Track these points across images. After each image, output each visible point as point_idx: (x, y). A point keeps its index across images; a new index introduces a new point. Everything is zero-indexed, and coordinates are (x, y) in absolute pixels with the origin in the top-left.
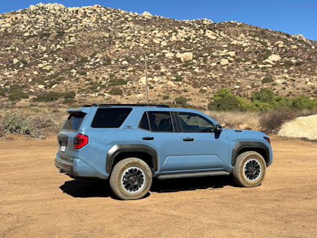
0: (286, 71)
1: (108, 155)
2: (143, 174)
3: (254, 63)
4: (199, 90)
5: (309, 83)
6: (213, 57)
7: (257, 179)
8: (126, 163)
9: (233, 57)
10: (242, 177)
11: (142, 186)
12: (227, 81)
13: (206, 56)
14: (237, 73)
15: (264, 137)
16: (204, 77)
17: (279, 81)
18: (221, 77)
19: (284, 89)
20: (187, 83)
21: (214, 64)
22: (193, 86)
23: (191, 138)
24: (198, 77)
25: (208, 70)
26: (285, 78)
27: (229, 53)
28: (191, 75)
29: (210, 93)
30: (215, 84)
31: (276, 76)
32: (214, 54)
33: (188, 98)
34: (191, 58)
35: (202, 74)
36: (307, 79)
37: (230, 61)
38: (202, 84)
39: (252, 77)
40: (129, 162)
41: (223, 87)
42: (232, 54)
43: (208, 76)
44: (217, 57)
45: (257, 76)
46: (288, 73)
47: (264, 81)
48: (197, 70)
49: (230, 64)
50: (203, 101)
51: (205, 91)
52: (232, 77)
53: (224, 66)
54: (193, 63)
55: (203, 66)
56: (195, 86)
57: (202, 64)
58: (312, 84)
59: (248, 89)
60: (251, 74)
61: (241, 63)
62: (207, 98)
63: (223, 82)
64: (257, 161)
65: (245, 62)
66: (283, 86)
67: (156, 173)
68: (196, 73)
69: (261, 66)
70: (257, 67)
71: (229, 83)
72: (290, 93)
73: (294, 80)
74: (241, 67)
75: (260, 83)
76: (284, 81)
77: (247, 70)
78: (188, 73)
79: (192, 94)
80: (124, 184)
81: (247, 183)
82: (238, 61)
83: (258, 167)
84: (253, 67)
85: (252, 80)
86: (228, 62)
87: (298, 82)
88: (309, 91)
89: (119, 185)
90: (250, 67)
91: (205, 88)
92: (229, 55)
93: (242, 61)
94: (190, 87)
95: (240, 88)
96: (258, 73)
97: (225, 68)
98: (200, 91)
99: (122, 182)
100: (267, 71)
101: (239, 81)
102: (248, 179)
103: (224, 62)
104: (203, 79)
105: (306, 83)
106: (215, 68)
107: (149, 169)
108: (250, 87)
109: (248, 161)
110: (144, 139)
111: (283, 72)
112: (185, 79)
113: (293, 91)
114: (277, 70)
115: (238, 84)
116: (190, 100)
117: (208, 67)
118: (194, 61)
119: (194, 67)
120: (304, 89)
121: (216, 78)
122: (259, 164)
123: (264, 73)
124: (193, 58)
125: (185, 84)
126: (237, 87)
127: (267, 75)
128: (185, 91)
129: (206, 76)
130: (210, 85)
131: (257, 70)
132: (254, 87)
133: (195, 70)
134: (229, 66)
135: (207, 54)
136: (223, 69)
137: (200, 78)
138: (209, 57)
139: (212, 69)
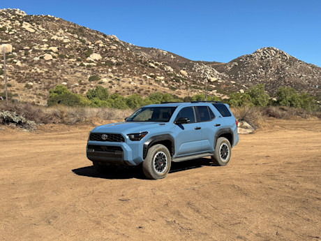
0: (110, 70)
3: (78, 60)
4: (24, 85)
5: (132, 83)
6: (35, 51)
9: (56, 53)
12: (53, 77)
13: (27, 50)
14: (63, 70)
16: (28, 71)
17: (105, 80)
18: (47, 72)
19: (111, 87)
20: (10, 77)
21: (37, 59)
22: (17, 80)
24: (22, 72)
25: (32, 64)
26: (111, 77)
27: (51, 48)
28: (13, 69)
29: (37, 89)
30: (42, 80)
31: (101, 75)
32: (36, 48)
33: (13, 93)
34: (11, 51)
35: (25, 68)
36: (131, 80)
37: (54, 57)
38: (27, 79)
39: (78, 74)
41: (50, 83)
42: (55, 49)
43: (33, 70)
44: (39, 51)
45: (84, 74)
46: (113, 72)
47: (91, 79)
48: (19, 63)
49: (54, 59)
50: (31, 97)
51: (31, 87)
52: (58, 73)
53: (48, 61)
54: (13, 56)
55: (25, 60)
56: (20, 80)
57: (24, 58)
58: (135, 84)
59: (76, 86)
60: (77, 71)
61: (66, 59)
62: (35, 94)
63: (50, 77)
65: (69, 58)
66: (110, 84)
68: (18, 67)
69: (86, 64)
70: (82, 65)
71: (56, 79)
72: (117, 91)
73: (118, 80)
74: (66, 63)
75: (87, 81)
76: (110, 80)
77: (72, 67)
78: (9, 66)
79: (18, 89)
82: (62, 57)
84: (78, 64)
85: (78, 78)
86: (52, 58)
87: (123, 81)
88: (133, 90)
90: (75, 64)
91: (31, 84)
92: (51, 51)
93: (66, 57)
94: (13, 82)
95: (67, 85)
96: (84, 71)
97: (49, 63)
98: (25, 87)
100: (92, 70)
101: (66, 78)
103: (48, 57)
104: (27, 74)
105: (130, 83)
106: (38, 62)
108: (78, 84)
111: (107, 71)
112: (8, 73)
113: (118, 90)
114: (102, 69)
115: (66, 80)
116: (16, 95)
117: (30, 61)
118: (14, 53)
119: (15, 61)
120: (128, 88)
121: (42, 73)
123: (90, 71)
124: (13, 51)
125: (8, 79)
126: (65, 83)
127: (93, 74)
128: (9, 86)
129: (30, 71)
130: (35, 80)
131: (83, 67)
132: (81, 84)
133: (17, 64)
134: (54, 62)
135: (28, 48)
136: (48, 65)
137: (24, 73)
138: (31, 51)
139: (36, 64)
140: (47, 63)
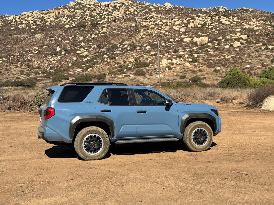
1: (71, 124)
2: (101, 139)
3: (264, 44)
4: (213, 69)
6: (227, 40)
7: (204, 144)
8: (87, 131)
9: (245, 40)
10: (191, 143)
11: (101, 149)
12: (239, 61)
13: (220, 40)
14: (249, 54)
15: (211, 110)
16: (217, 58)
18: (233, 57)
20: (202, 64)
21: (227, 47)
22: (208, 66)
23: (144, 110)
24: (213, 59)
25: (222, 51)
27: (241, 36)
28: (206, 57)
29: (223, 72)
30: (228, 64)
32: (228, 37)
33: (202, 77)
34: (207, 42)
35: (216, 55)
37: (242, 44)
38: (216, 65)
39: (262, 57)
40: (89, 130)
41: (235, 66)
42: (244, 37)
43: (222, 57)
44: (230, 40)
45: (268, 57)
47: (273, 61)
48: (211, 52)
49: (242, 46)
50: (217, 80)
51: (219, 71)
52: (243, 57)
53: (237, 48)
54: (208, 46)
55: (217, 49)
56: (210, 66)
57: (217, 47)
59: (259, 68)
60: (261, 54)
61: (252, 45)
62: (220, 77)
63: (235, 62)
64: (204, 130)
65: (256, 43)
67: (113, 138)
68: (211, 55)
69: (270, 47)
70: (267, 48)
71: (241, 63)
74: (252, 48)
75: (270, 62)
77: (257, 51)
78: (203, 55)
79: (207, 74)
80: (85, 147)
81: (195, 148)
82: (249, 43)
83: (205, 135)
84: (263, 48)
85: (262, 60)
86: (240, 45)
89: (81, 148)
90: (260, 48)
91: (219, 68)
92: (241, 38)
93: (253, 43)
94: (205, 68)
95: (251, 67)
96: (268, 53)
97: (238, 49)
98: (214, 71)
99: (83, 146)
101: (250, 61)
102: (196, 145)
103: (237, 44)
104: (217, 60)
106: (228, 50)
107: (107, 135)
108: (260, 66)
109: (196, 130)
110: (102, 111)
112: (201, 61)
115: (249, 64)
116: (204, 78)
117: (221, 49)
118: (210, 44)
119: (209, 50)
121: (229, 59)
122: (206, 132)
123: (273, 54)
124: (209, 42)
125: (201, 65)
126: (249, 66)
128: (200, 71)
129: (220, 57)
130: (223, 65)
131: (267, 51)
132: (264, 66)
133: (210, 52)
134: (241, 48)
135: (221, 38)
136: (236, 51)
137: (214, 60)
138: (223, 40)
139: (226, 51)
140: (235, 49)
